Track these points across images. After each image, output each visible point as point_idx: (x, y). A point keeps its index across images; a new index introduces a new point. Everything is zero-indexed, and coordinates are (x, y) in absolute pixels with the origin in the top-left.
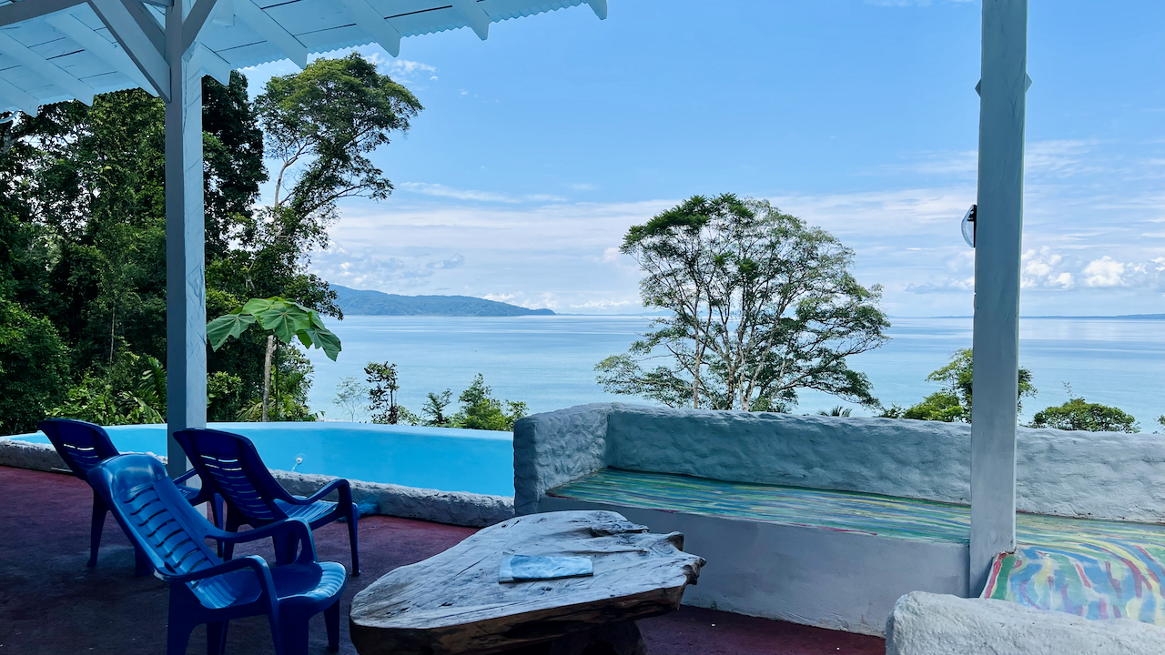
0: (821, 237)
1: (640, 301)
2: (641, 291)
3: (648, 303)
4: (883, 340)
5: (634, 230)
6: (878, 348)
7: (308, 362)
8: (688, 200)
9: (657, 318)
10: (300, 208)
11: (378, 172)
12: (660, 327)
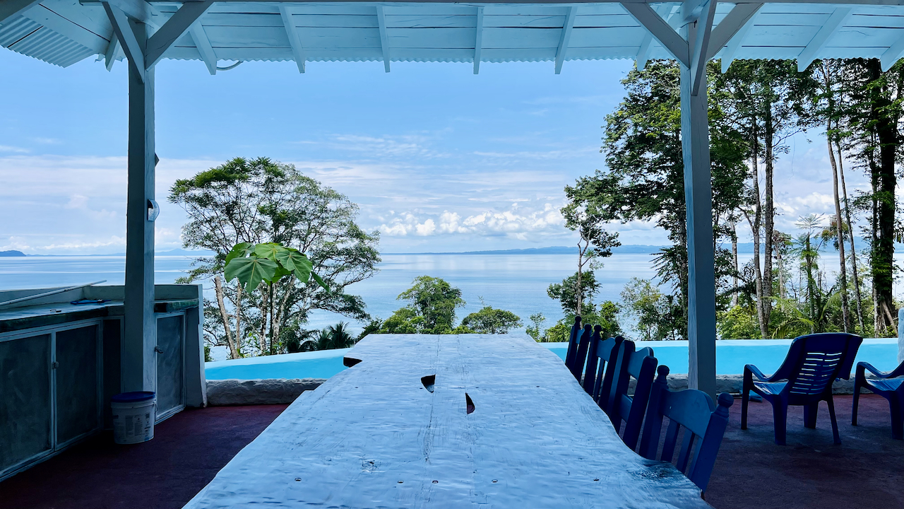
0: (331, 195)
1: (182, 242)
2: (182, 235)
3: (187, 245)
4: (374, 271)
5: (179, 183)
6: (371, 277)
8: (231, 160)
9: (198, 257)
12: (198, 265)
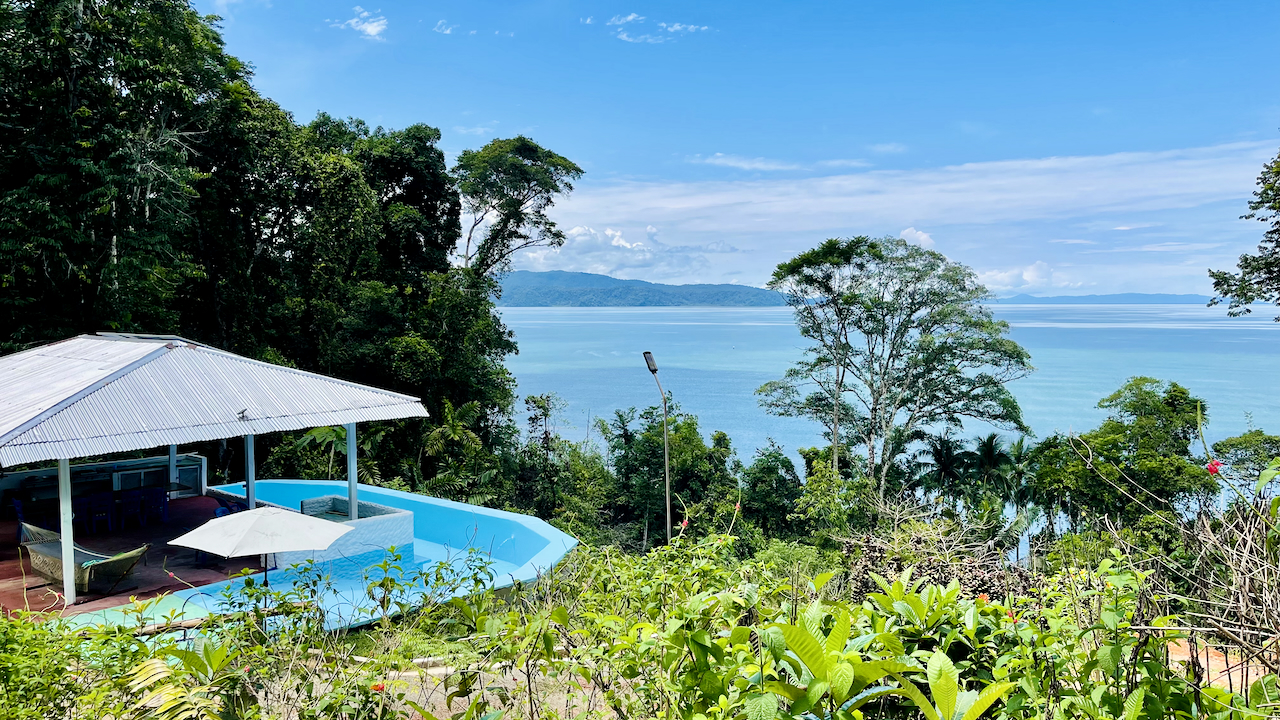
5: (781, 267)
7: (514, 381)
10: (483, 263)
11: (553, 224)
